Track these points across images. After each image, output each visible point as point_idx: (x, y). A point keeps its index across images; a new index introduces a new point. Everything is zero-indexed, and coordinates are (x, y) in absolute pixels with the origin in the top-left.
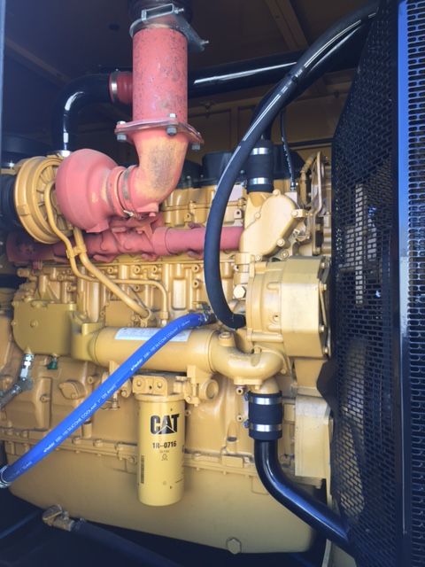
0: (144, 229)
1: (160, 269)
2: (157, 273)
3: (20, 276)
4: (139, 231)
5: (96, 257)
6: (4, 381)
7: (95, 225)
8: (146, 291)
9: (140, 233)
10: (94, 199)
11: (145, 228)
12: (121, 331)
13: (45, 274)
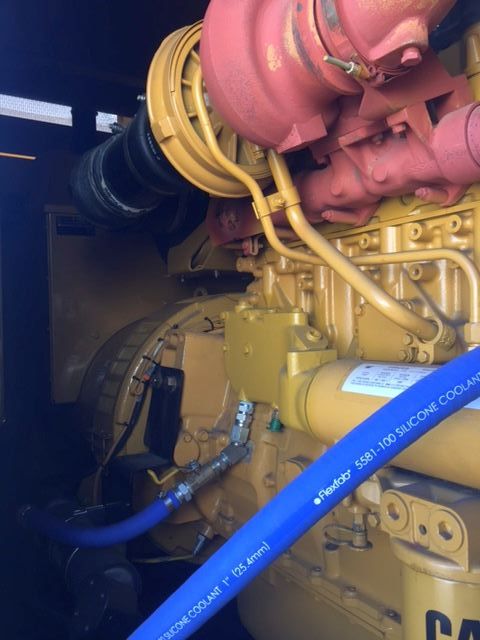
0: (404, 115)
1: (468, 223)
2: (461, 233)
3: (240, 270)
4: (395, 123)
5: (329, 215)
6: (217, 441)
7: (287, 131)
8: (443, 277)
9: (398, 129)
10: (273, 62)
11: (407, 112)
12: (359, 371)
13: (269, 263)
